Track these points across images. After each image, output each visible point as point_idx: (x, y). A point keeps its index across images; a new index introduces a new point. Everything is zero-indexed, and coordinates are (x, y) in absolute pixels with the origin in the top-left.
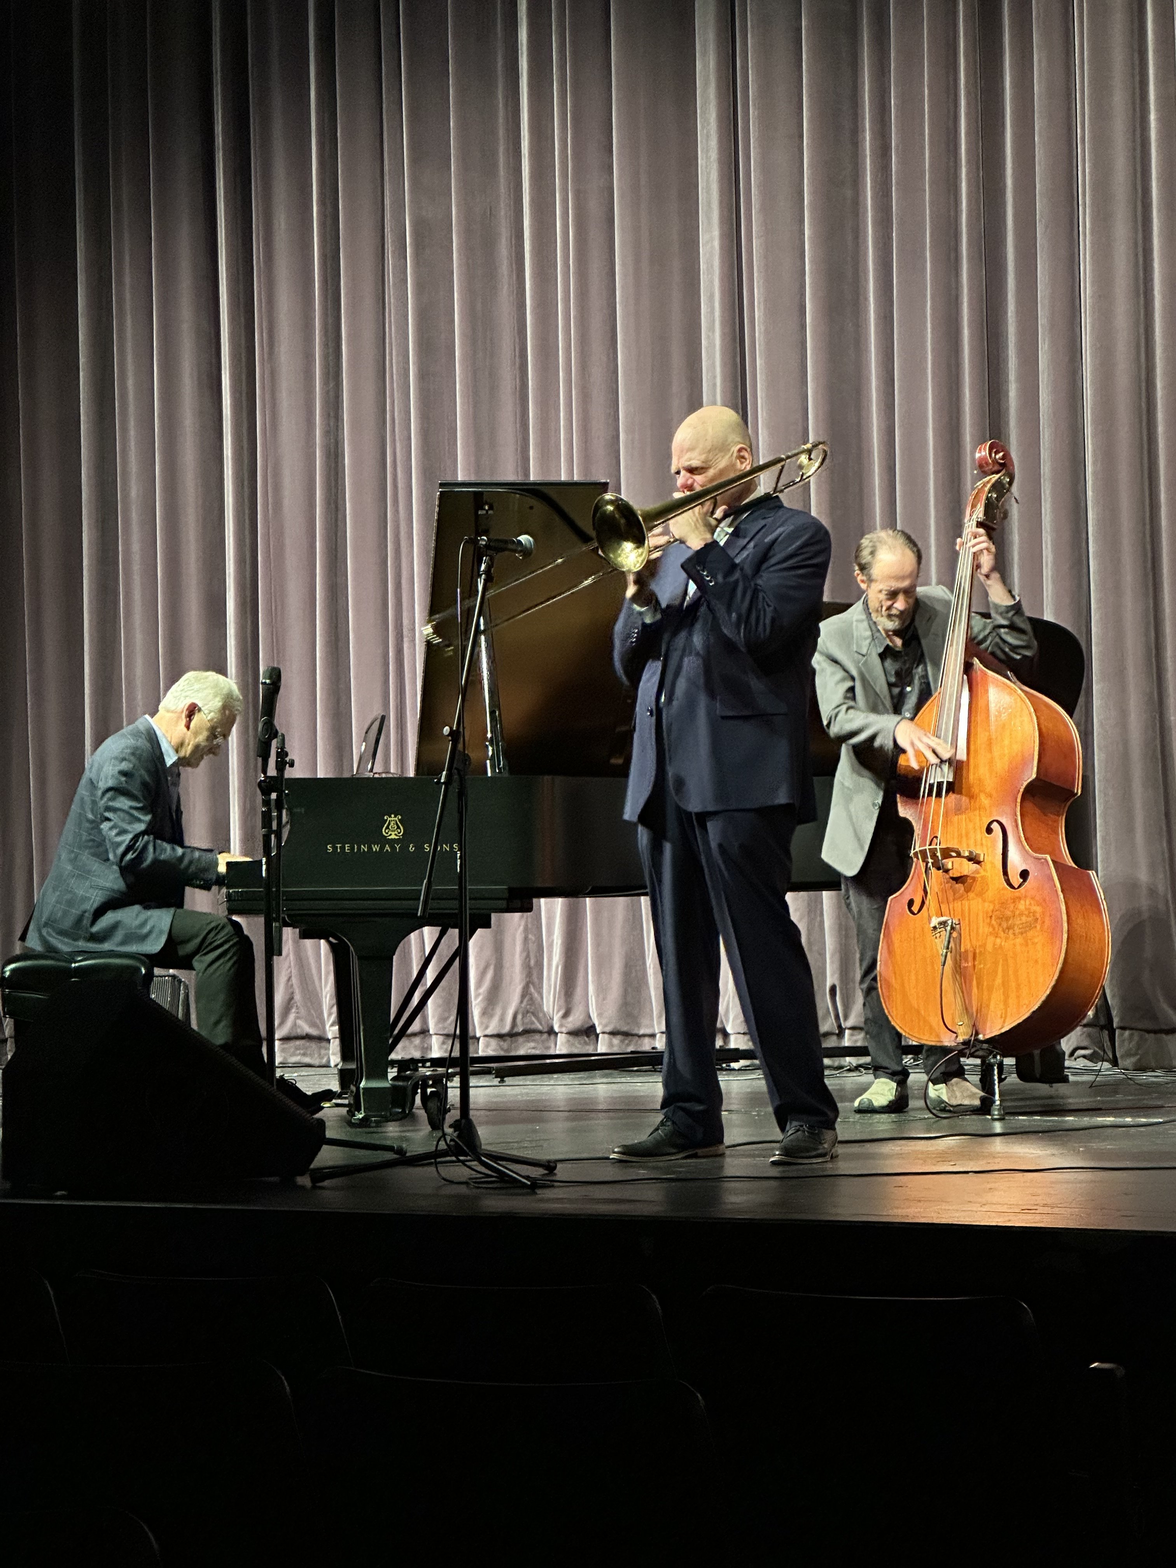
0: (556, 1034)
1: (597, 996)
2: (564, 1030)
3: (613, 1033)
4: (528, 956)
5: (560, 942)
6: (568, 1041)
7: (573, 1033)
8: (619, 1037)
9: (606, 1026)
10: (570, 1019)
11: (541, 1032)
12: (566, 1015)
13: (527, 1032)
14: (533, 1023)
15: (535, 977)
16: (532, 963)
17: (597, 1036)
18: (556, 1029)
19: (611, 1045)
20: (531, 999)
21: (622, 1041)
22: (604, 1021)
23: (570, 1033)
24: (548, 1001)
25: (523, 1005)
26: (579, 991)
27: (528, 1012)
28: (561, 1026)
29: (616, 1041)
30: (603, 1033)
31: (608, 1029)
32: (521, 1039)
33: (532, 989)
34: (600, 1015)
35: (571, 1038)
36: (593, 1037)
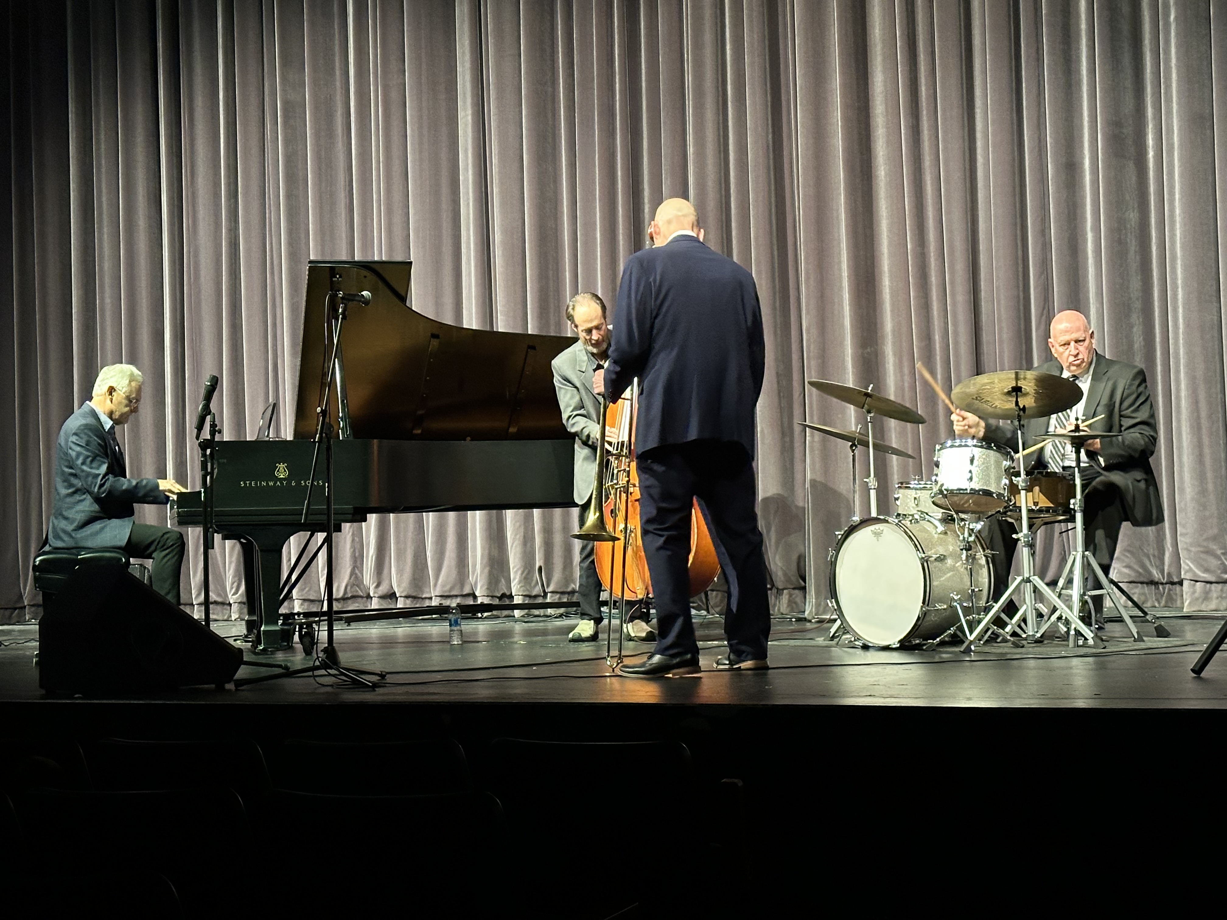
0: (371, 598)
1: (397, 574)
2: (376, 595)
3: (407, 597)
4: (354, 551)
5: (374, 541)
6: (379, 602)
7: (382, 597)
8: (410, 599)
9: (402, 592)
10: (381, 588)
11: (362, 597)
12: (378, 586)
13: (353, 597)
14: (357, 591)
15: (358, 564)
16: (357, 555)
17: (397, 598)
18: (372, 595)
19: (405, 604)
20: (357, 577)
21: (412, 602)
22: (401, 590)
23: (380, 597)
24: (366, 578)
25: (351, 580)
26: (386, 571)
27: (354, 585)
28: (375, 593)
29: (408, 601)
30: (400, 597)
31: (403, 595)
32: (350, 602)
33: (357, 571)
34: (399, 586)
35: (380, 600)
36: (394, 599)
